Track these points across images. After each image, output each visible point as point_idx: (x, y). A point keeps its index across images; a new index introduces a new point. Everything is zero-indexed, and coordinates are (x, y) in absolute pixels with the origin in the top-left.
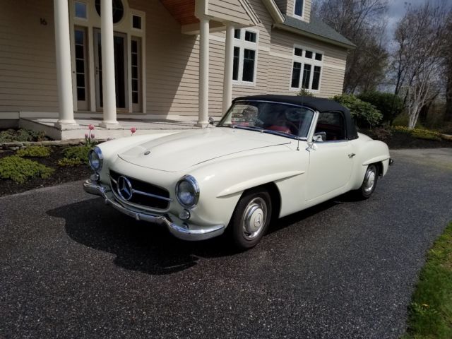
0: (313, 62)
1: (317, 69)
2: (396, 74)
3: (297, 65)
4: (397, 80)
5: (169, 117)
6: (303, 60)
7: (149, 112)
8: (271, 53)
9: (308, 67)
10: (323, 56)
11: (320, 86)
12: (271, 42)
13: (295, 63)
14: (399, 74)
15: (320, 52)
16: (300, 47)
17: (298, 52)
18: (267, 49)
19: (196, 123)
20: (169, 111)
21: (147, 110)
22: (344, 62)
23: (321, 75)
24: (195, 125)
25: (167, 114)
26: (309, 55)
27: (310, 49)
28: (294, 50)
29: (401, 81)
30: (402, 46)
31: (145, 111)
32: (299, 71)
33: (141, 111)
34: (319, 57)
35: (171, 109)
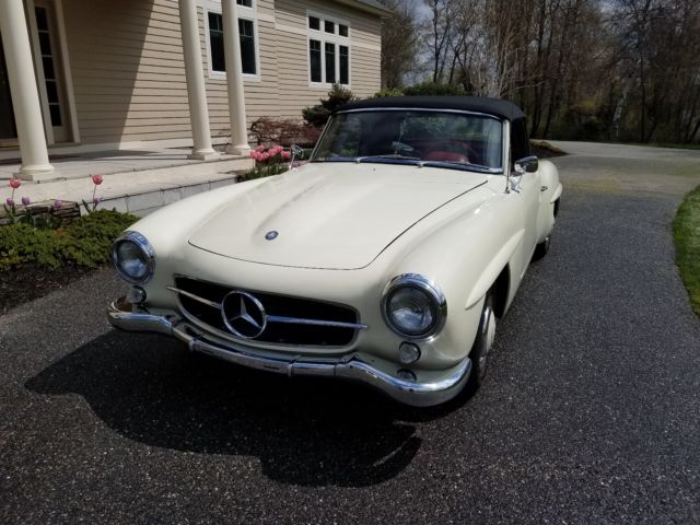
0: (337, 40)
1: (344, 50)
2: (433, 55)
3: (315, 44)
4: (433, 64)
5: (124, 146)
6: (322, 36)
7: (85, 139)
8: (278, 26)
9: (330, 47)
10: (350, 30)
11: (350, 78)
12: (276, 7)
13: (311, 41)
14: (437, 54)
15: (345, 22)
16: (316, 14)
17: (314, 24)
18: (272, 19)
19: (189, 152)
20: (121, 134)
21: (81, 137)
22: (378, 39)
23: (350, 60)
24: (189, 157)
25: (119, 141)
26: (329, 28)
27: (331, 18)
28: (308, 19)
29: (440, 65)
30: (435, 11)
31: (77, 139)
32: (319, 54)
33: (69, 139)
34: (343, 32)
35: (126, 130)
